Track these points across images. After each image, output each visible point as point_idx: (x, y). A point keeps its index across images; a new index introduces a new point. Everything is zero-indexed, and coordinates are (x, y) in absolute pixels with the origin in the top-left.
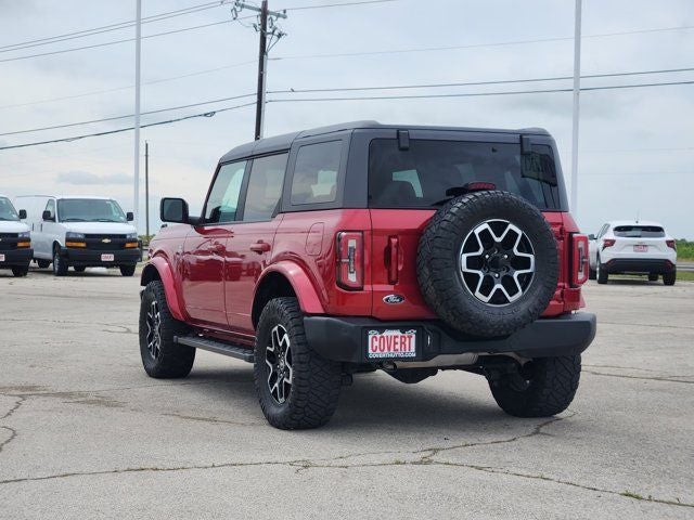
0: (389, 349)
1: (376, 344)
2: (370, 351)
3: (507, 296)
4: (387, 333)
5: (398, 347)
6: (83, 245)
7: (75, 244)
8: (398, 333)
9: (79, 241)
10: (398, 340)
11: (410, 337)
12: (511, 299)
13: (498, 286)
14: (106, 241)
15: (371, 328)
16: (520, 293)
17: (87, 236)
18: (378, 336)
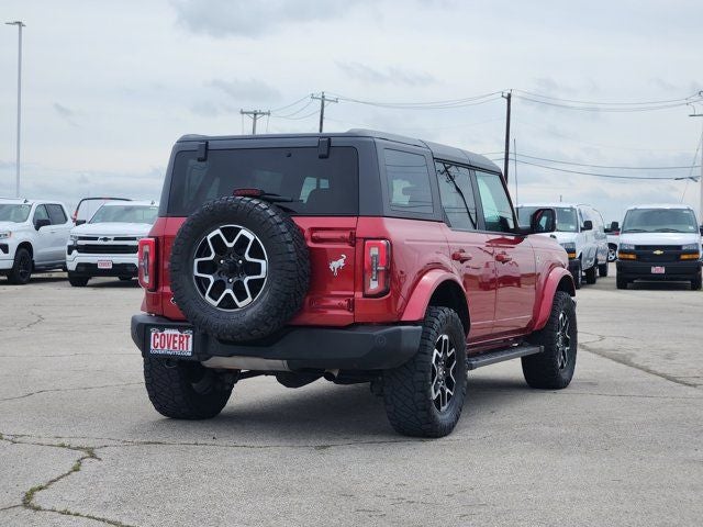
0: (169, 346)
1: (158, 340)
2: (152, 347)
3: (236, 301)
4: (167, 332)
5: (177, 345)
6: (632, 257)
7: (626, 256)
8: (178, 333)
9: (629, 252)
10: (177, 339)
11: (188, 337)
12: (240, 304)
13: (229, 291)
14: (658, 252)
15: (153, 326)
16: (249, 299)
17: (638, 247)
18: (160, 334)
